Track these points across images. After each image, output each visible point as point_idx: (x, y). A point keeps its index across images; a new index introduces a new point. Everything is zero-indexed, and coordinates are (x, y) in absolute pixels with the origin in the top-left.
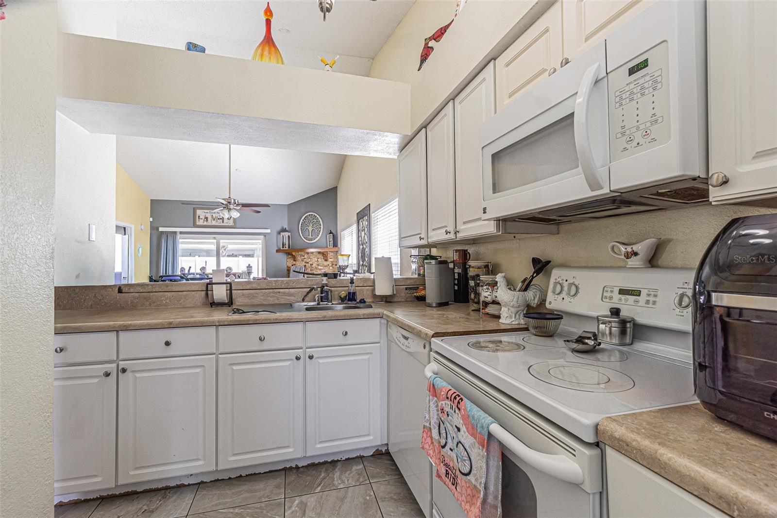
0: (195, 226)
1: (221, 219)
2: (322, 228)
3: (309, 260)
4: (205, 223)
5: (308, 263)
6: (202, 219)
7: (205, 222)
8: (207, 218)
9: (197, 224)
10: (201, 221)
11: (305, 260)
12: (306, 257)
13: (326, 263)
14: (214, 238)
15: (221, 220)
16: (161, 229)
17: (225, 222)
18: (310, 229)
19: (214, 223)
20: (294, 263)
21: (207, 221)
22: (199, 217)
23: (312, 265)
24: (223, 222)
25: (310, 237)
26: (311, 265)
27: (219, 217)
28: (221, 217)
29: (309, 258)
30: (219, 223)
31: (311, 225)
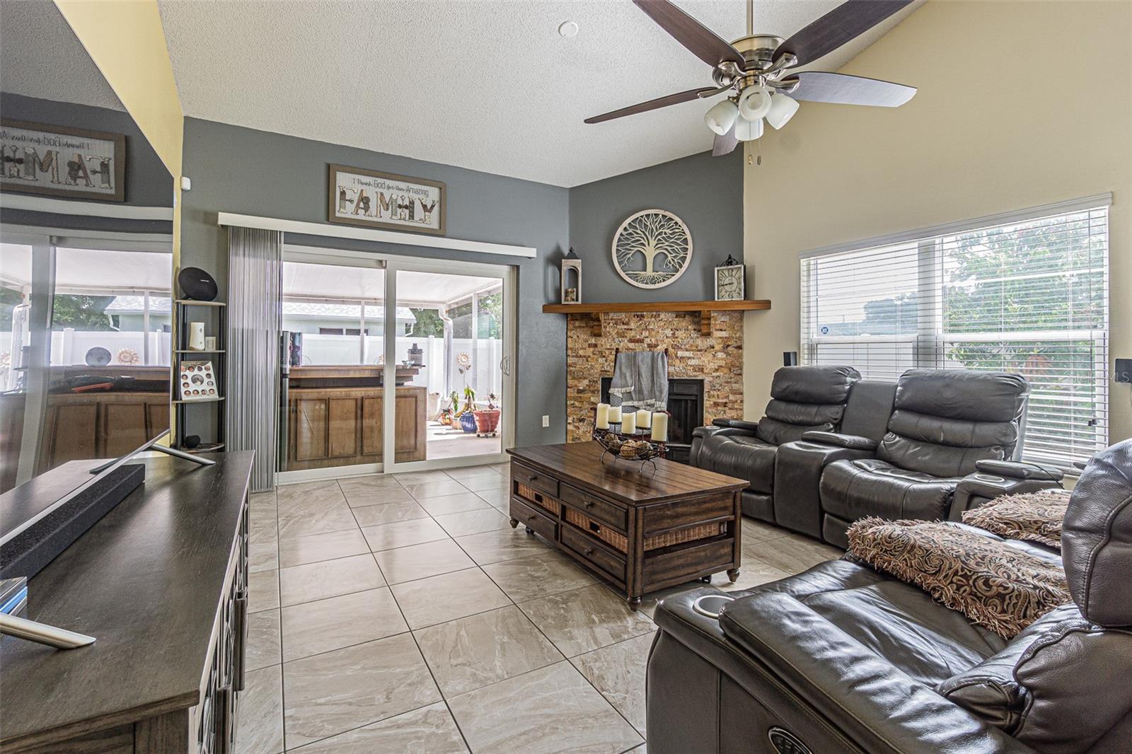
0: (330, 218)
1: (406, 207)
2: (690, 252)
3: (645, 334)
4: (361, 215)
5: (641, 341)
6: (351, 201)
7: (361, 212)
8: (365, 201)
9: (338, 215)
10: (350, 207)
11: (633, 333)
12: (632, 325)
13: (702, 343)
14: (381, 264)
15: (407, 211)
16: (225, 218)
17: (416, 217)
18: (650, 252)
19: (386, 217)
20: (593, 341)
21: (367, 208)
22: (343, 193)
23: (656, 346)
24: (412, 217)
25: (649, 272)
26: (649, 346)
27: (400, 202)
28: (407, 202)
29: (646, 329)
30: (400, 218)
31: (653, 243)
